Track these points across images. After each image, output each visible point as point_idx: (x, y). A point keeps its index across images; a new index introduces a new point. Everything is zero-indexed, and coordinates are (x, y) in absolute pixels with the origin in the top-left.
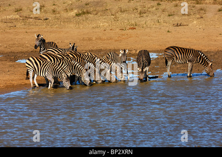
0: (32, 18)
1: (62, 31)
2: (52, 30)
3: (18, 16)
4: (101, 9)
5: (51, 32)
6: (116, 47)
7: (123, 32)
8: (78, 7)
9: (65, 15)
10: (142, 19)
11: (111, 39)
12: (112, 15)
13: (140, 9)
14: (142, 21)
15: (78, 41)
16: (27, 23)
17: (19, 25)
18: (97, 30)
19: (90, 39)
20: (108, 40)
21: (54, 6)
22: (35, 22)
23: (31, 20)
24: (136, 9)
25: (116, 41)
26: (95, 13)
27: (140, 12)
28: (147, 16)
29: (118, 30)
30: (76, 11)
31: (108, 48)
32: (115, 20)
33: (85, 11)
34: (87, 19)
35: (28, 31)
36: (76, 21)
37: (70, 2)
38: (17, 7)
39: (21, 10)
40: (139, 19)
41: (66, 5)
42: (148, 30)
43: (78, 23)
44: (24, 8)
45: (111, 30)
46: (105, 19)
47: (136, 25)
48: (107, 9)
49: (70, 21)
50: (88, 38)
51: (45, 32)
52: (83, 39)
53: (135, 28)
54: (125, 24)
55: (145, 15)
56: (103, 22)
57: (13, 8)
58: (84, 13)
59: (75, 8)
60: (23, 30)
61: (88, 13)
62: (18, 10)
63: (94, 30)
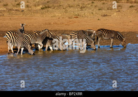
0: (14, 10)
1: (33, 19)
2: (26, 17)
3: (5, 9)
4: (57, 5)
5: (25, 19)
6: (65, 29)
7: (71, 19)
8: (43, 4)
9: (34, 8)
10: (82, 11)
11: (63, 23)
12: (64, 9)
13: (81, 5)
14: (82, 13)
15: (42, 25)
16: (11, 13)
17: (6, 14)
18: (54, 18)
19: (50, 24)
20: (61, 24)
21: (27, 3)
22: (16, 13)
23: (13, 11)
24: (79, 5)
25: (66, 25)
26: (53, 7)
27: (81, 7)
28: (85, 10)
29: (67, 18)
30: (41, 6)
31: (61, 29)
32: (65, 12)
33: (47, 6)
34: (48, 11)
35: (11, 18)
36: (41, 12)
37: (38, 1)
38: (5, 3)
39: (7, 5)
40: (81, 12)
41: (35, 2)
42: (86, 18)
43: (42, 13)
44: (9, 4)
45: (63, 18)
46: (59, 11)
47: (78, 15)
48: (61, 5)
49: (38, 13)
50: (48, 23)
51: (22, 19)
52: (46, 24)
53: (78, 17)
54: (72, 14)
55: (84, 9)
56: (58, 13)
57: (2, 4)
58: (46, 7)
59: (41, 5)
60: (8, 17)
61: (49, 7)
62: (5, 5)
63: (52, 18)
